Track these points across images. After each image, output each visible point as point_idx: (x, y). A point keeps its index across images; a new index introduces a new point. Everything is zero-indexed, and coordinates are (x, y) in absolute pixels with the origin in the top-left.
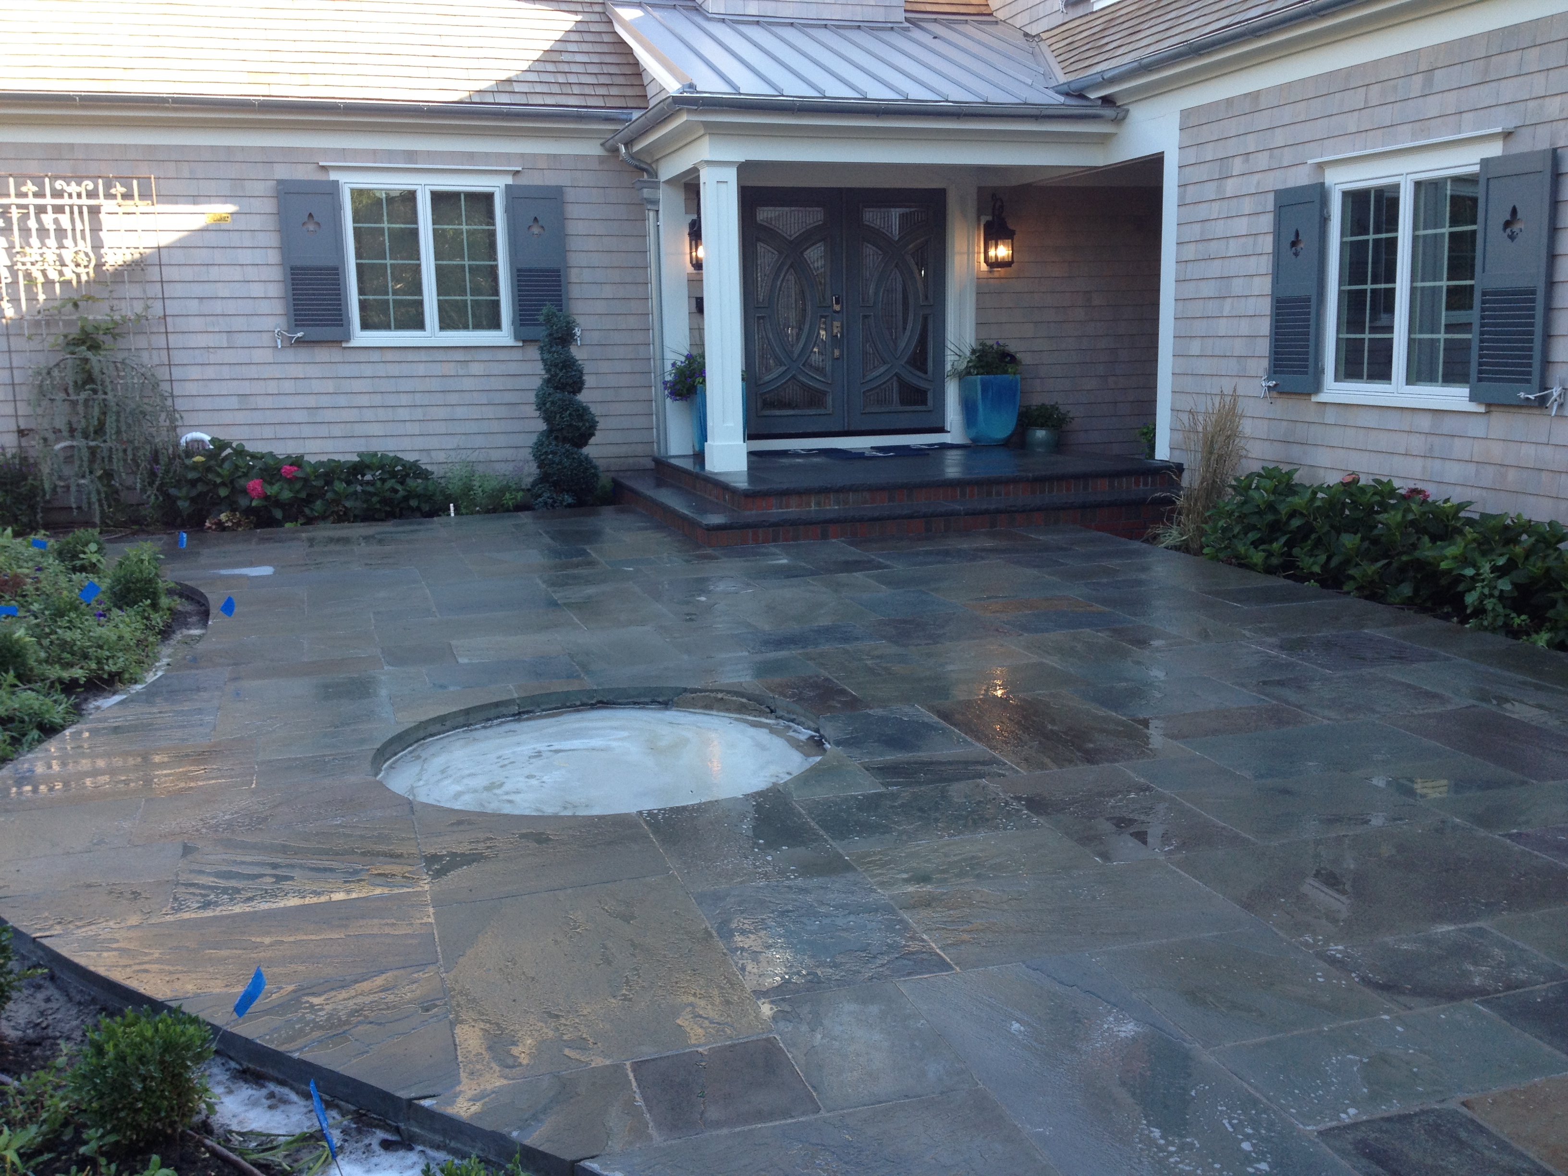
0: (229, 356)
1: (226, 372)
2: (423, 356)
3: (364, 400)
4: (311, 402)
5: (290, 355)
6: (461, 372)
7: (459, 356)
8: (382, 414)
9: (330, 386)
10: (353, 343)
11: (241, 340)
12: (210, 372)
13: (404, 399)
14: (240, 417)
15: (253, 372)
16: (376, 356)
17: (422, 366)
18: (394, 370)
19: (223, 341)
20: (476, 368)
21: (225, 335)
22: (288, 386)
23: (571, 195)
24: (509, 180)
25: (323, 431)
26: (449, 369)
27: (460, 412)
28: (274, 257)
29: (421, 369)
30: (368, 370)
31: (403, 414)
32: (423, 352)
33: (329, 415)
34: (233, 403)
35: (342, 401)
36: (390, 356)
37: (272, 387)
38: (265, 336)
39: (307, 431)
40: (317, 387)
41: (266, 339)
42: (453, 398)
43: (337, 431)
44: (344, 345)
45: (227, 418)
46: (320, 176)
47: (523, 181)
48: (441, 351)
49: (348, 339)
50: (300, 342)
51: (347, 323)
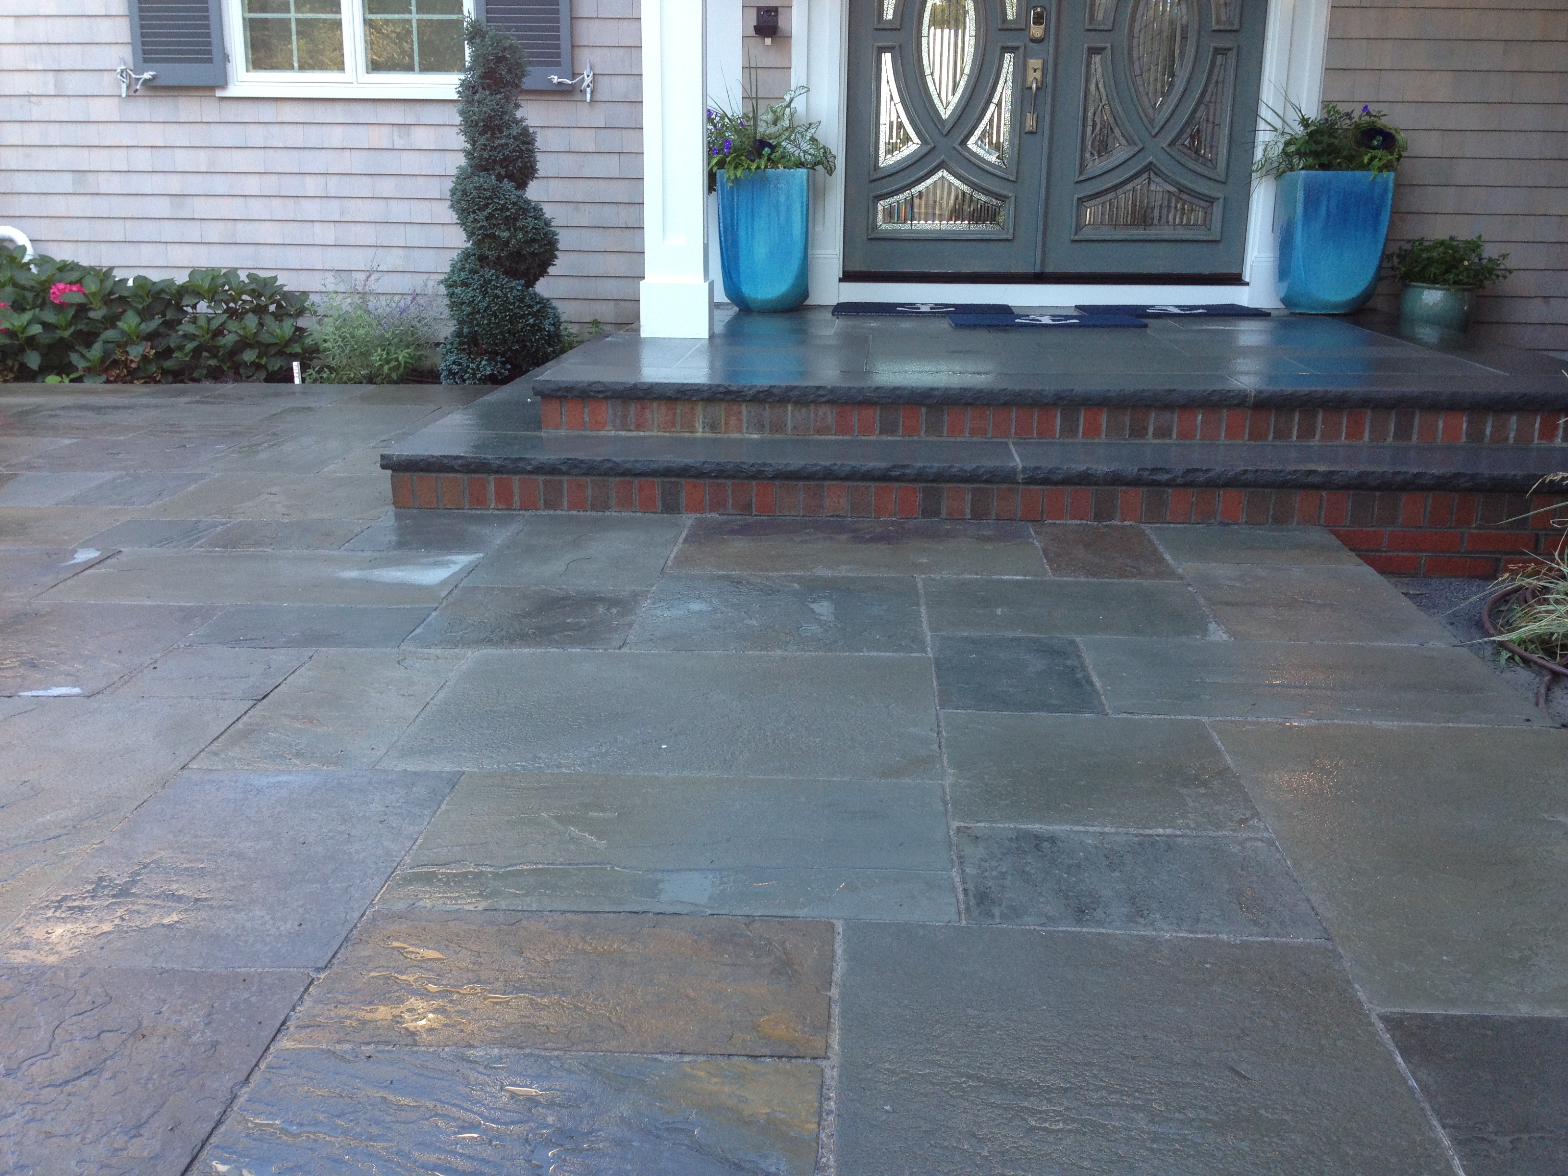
0: (58, 109)
1: (55, 134)
2: (338, 114)
3: (252, 185)
4: (174, 185)
5: (144, 109)
6: (398, 143)
7: (396, 115)
8: (278, 209)
9: (201, 159)
10: (233, 91)
11: (73, 84)
12: (33, 135)
13: (312, 186)
14: (77, 206)
15: (91, 135)
16: (267, 113)
17: (338, 131)
18: (295, 135)
19: (48, 84)
21: (51, 76)
22: (142, 160)
25: (193, 232)
26: (380, 137)
27: (398, 211)
29: (336, 136)
30: (257, 136)
31: (311, 210)
32: (339, 107)
33: (202, 208)
34: (66, 183)
35: (220, 185)
36: (289, 113)
37: (119, 159)
38: (107, 77)
39: (170, 231)
40: (182, 160)
41: (108, 83)
42: (387, 187)
43: (214, 233)
44: (219, 93)
45: (59, 206)
48: (369, 106)
49: (224, 86)
50: (153, 88)
51: (226, 58)
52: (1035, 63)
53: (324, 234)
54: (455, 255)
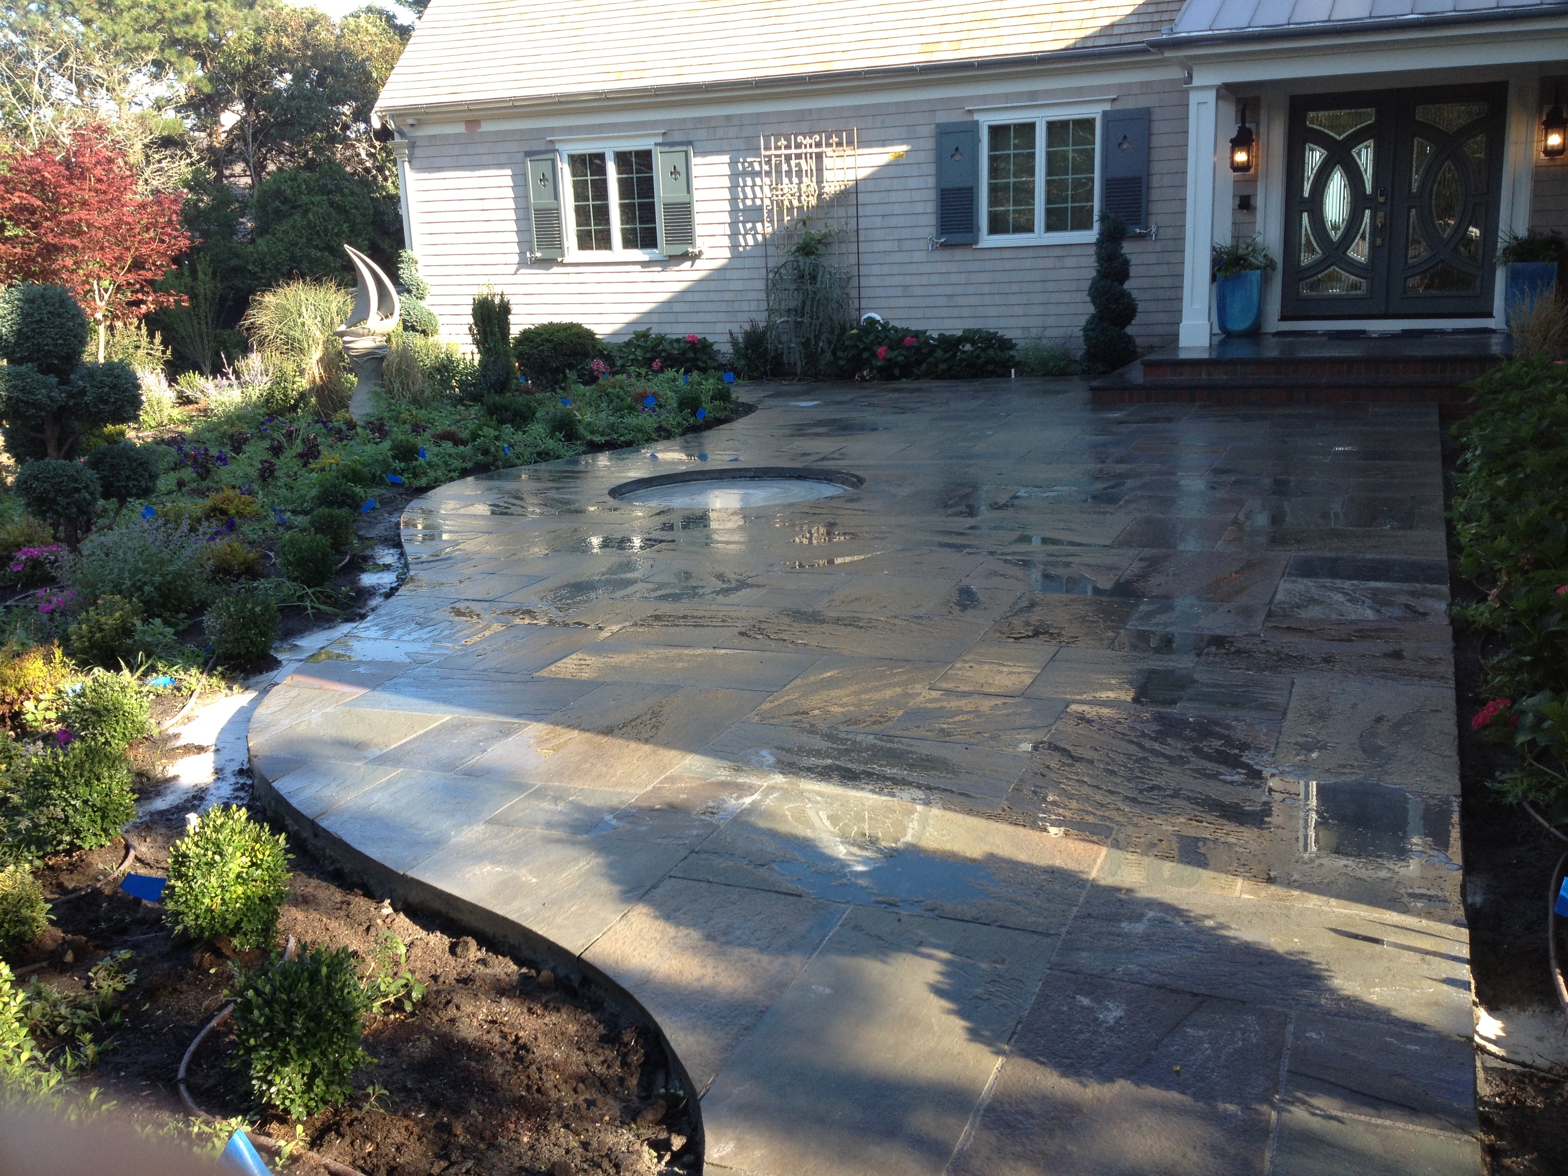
0: (898, 257)
1: (896, 269)
2: (1030, 253)
3: (986, 289)
4: (949, 290)
5: (938, 255)
6: (1058, 265)
7: (1058, 252)
8: (998, 300)
9: (963, 278)
10: (981, 245)
11: (907, 245)
12: (886, 270)
13: (1015, 288)
14: (902, 302)
15: (913, 269)
16: (996, 255)
17: (1029, 261)
18: (1008, 265)
19: (894, 246)
20: (1069, 262)
21: (896, 243)
22: (935, 279)
23: (1157, 115)
24: (1107, 107)
25: (956, 312)
26: (1049, 263)
27: (1055, 298)
28: (931, 182)
29: (1028, 264)
30: (990, 266)
31: (1013, 299)
32: (1030, 250)
33: (960, 301)
34: (899, 291)
35: (971, 289)
36: (1007, 254)
37: (924, 280)
38: (922, 242)
39: (945, 312)
40: (954, 279)
41: (922, 244)
42: (1051, 286)
43: (966, 312)
44: (974, 247)
45: (894, 303)
46: (966, 118)
47: (1119, 106)
48: (1045, 249)
49: (977, 243)
50: (943, 246)
51: (979, 229)
52: (1381, 214)
53: (1019, 310)
54: (1086, 317)
